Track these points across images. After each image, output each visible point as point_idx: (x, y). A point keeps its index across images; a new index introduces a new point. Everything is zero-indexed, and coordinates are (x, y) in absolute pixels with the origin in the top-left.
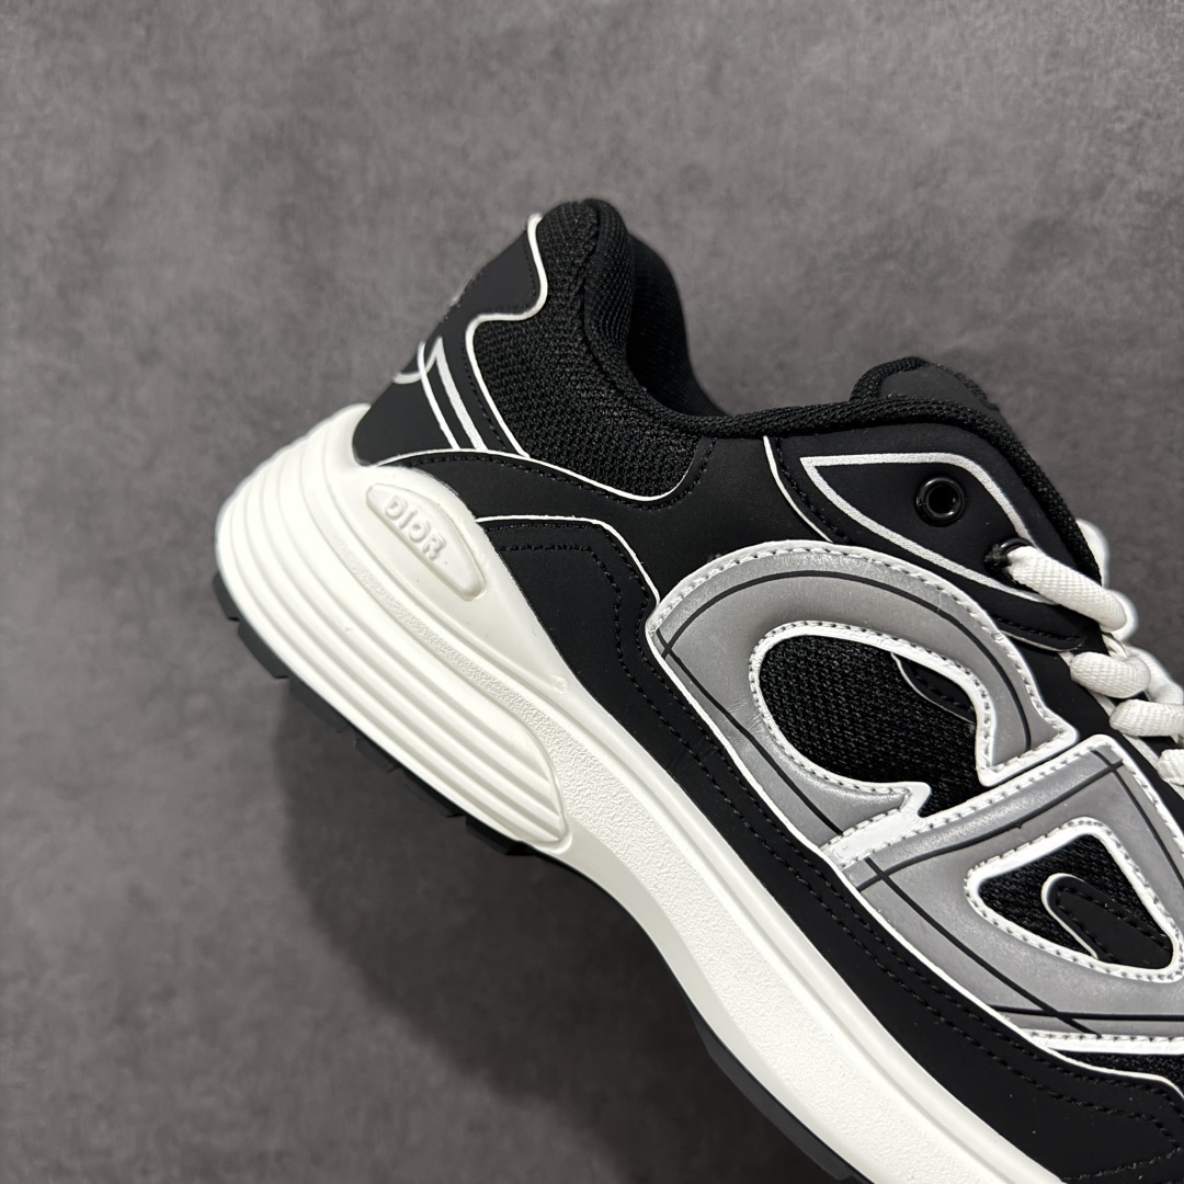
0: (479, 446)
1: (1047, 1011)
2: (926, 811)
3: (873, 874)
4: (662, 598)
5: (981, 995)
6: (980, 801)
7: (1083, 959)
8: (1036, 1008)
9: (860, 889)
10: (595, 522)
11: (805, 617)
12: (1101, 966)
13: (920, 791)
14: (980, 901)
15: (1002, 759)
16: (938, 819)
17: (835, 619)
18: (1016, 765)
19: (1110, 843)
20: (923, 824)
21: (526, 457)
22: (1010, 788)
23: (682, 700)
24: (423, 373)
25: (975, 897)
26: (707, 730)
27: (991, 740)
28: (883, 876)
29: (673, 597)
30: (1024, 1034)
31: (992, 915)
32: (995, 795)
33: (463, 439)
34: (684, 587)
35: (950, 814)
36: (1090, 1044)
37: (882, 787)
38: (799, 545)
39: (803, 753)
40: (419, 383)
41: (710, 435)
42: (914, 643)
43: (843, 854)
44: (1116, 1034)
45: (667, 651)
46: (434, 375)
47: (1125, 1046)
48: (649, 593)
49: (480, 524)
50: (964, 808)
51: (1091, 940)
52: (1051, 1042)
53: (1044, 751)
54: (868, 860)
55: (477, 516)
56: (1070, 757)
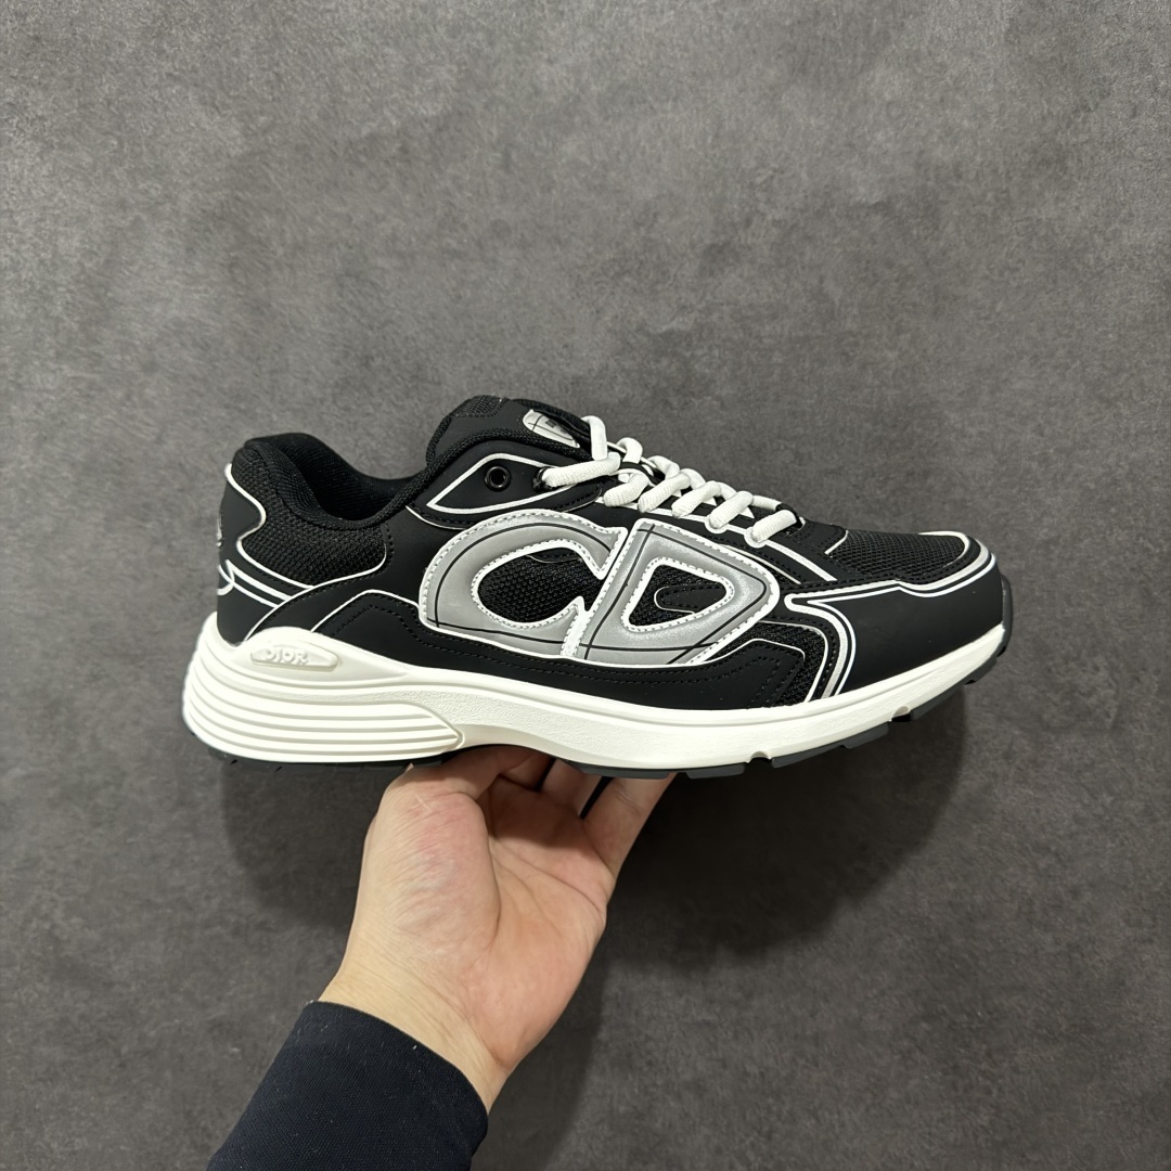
0: (287, 598)
1: (689, 649)
2: (587, 607)
3: (586, 648)
4: (417, 602)
5: (659, 662)
6: (606, 587)
7: (690, 618)
8: (683, 651)
9: (586, 658)
10: (364, 593)
11: (481, 567)
12: (699, 615)
13: (579, 601)
14: (634, 626)
15: (601, 564)
16: (595, 606)
17: (493, 559)
18: (610, 561)
19: (670, 563)
20: (590, 613)
21: (311, 588)
22: (613, 572)
23: (461, 639)
24: (232, 584)
25: (631, 626)
26: (481, 644)
27: (591, 559)
28: (590, 646)
29: (422, 599)
30: (688, 664)
31: (642, 628)
32: (610, 580)
33: (277, 600)
34: (423, 591)
35: (598, 600)
36: (716, 649)
37: (564, 611)
38: (455, 540)
39: (525, 621)
40: (234, 588)
41: (383, 521)
42: (531, 545)
43: (570, 651)
44: (723, 636)
45: (438, 624)
46: (238, 580)
47: (730, 638)
48: (411, 606)
49: (315, 631)
50: (602, 594)
51: (688, 608)
52: (700, 659)
53: (618, 545)
54: (581, 645)
55: (309, 629)
56: (630, 540)
